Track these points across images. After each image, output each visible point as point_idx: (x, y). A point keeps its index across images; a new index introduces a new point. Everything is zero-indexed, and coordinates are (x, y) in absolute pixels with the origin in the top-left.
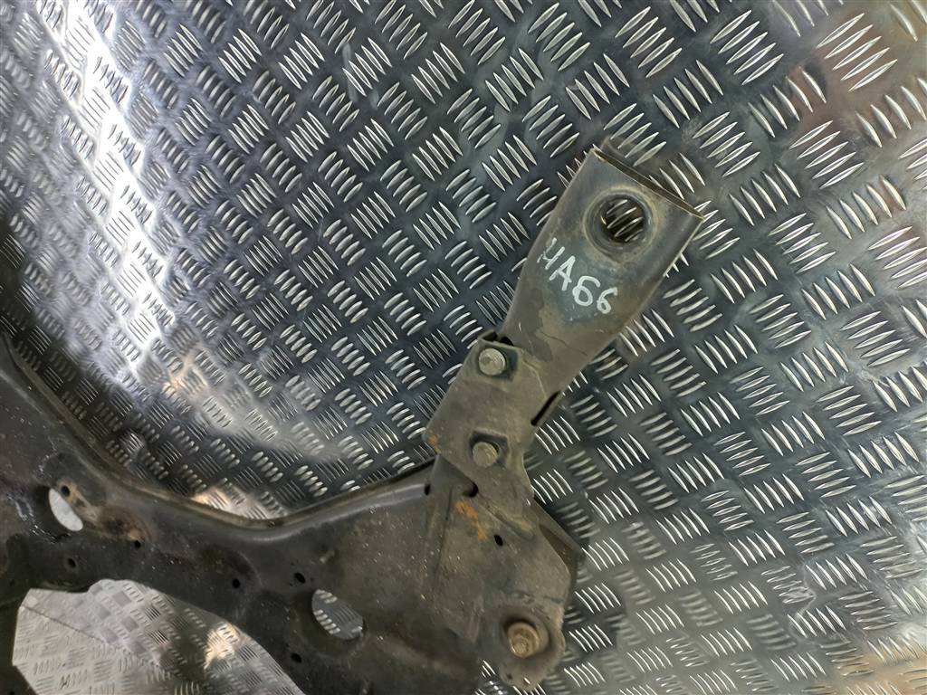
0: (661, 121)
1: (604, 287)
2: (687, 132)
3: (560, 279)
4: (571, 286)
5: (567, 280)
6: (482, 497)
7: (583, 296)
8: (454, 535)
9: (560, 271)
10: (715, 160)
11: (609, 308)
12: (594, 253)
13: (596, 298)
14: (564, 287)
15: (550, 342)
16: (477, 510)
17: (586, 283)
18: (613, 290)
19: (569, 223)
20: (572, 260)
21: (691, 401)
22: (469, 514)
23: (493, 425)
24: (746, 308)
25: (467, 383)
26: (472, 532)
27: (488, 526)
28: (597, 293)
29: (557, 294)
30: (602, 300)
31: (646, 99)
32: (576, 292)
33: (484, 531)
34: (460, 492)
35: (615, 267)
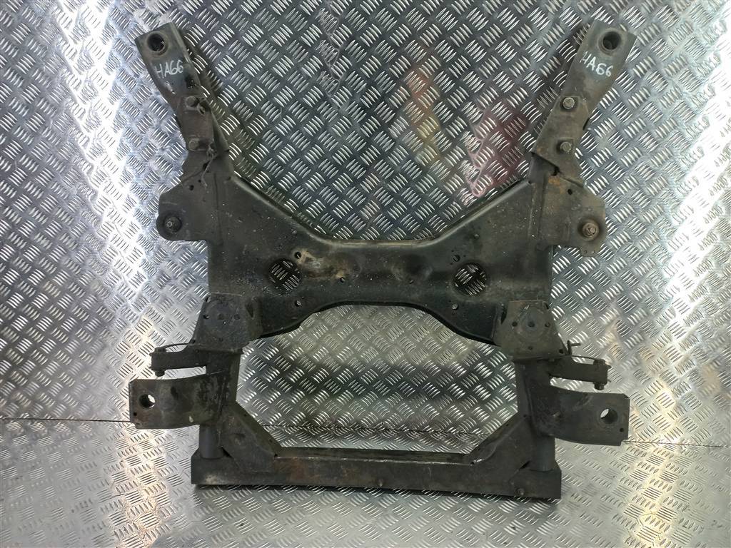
0: (611, 11)
1: (608, 66)
2: (621, 14)
3: (591, 67)
4: (595, 68)
5: (594, 66)
6: (561, 173)
7: (600, 71)
8: (549, 197)
9: (590, 63)
10: (631, 24)
11: (610, 74)
12: (602, 54)
13: (605, 71)
14: (593, 69)
15: (589, 91)
16: (559, 180)
17: (600, 66)
18: (611, 67)
19: (591, 45)
20: (594, 58)
21: (627, 124)
22: (555, 183)
23: (567, 135)
24: (645, 78)
25: (556, 117)
26: (557, 191)
27: (564, 186)
28: (605, 69)
29: (591, 73)
30: (608, 71)
31: (606, 4)
32: (597, 70)
33: (563, 190)
34: (550, 174)
35: (611, 58)
